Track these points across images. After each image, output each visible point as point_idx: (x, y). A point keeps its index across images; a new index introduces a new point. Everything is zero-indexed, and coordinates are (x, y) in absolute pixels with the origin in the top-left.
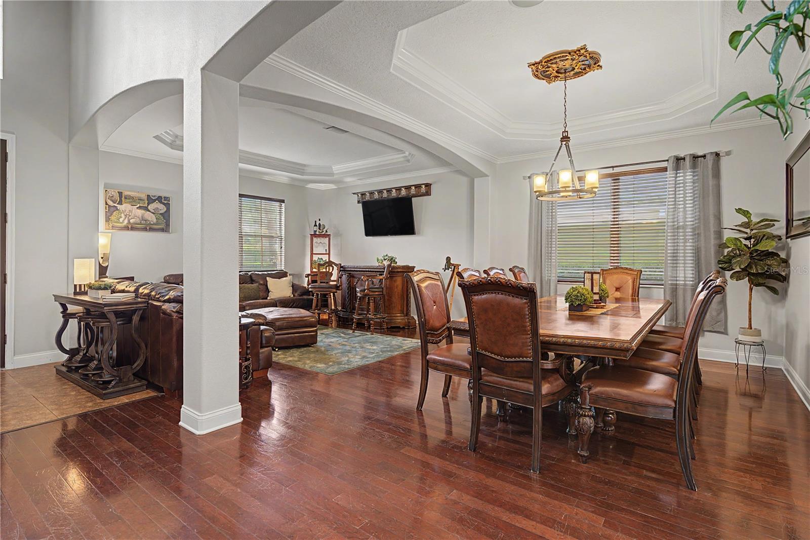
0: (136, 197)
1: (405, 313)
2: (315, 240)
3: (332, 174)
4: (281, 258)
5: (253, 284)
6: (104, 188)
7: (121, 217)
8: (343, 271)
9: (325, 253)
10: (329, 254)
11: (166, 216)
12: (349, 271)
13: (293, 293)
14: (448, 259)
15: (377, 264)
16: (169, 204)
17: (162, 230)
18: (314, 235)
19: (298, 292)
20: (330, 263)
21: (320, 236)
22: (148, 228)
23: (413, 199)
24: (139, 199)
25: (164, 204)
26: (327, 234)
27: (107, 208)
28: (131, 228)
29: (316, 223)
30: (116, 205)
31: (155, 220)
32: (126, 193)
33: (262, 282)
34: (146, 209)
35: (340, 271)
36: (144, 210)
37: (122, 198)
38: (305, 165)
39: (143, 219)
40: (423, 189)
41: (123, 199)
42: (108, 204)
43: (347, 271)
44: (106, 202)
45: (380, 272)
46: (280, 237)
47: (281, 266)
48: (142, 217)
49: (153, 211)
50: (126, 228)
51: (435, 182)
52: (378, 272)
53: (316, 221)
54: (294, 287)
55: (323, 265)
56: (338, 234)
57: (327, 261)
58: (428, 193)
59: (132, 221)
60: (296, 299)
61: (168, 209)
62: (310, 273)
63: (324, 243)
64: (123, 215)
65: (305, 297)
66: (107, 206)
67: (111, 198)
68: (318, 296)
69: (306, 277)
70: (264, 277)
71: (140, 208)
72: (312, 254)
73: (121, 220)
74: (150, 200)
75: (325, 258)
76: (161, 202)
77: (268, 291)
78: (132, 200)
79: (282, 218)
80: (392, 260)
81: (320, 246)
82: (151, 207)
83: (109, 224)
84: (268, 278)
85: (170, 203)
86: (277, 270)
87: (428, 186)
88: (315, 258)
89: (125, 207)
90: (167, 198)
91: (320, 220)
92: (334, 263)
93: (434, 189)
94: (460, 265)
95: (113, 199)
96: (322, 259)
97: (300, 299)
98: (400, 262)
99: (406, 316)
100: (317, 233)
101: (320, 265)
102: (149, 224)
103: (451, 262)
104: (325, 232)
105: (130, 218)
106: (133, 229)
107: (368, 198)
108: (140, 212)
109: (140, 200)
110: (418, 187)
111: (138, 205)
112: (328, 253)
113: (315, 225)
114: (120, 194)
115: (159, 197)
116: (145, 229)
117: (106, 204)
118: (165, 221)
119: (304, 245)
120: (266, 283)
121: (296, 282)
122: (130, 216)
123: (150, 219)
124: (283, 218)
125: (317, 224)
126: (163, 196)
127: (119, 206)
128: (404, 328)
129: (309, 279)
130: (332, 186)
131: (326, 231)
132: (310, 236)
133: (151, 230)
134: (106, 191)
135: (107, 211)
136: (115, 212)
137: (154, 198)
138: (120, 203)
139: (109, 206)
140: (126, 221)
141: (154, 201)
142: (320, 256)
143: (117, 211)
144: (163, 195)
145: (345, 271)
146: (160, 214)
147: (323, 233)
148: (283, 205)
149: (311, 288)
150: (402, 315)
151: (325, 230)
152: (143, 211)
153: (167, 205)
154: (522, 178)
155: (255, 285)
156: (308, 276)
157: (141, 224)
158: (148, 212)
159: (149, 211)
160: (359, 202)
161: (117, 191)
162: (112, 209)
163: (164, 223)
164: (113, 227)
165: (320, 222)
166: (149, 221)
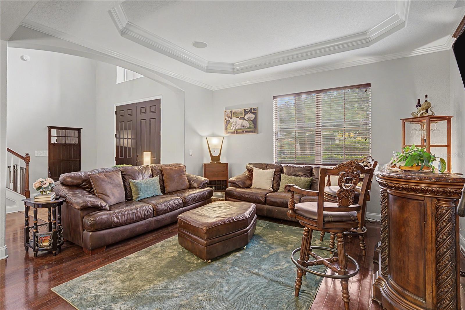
0: (238, 112)
6: (224, 110)
7: (232, 126)
11: (254, 121)
17: (252, 132)
18: (406, 120)
21: (415, 120)
25: (253, 113)
29: (419, 102)
30: (229, 119)
31: (248, 126)
32: (234, 111)
34: (244, 119)
36: (243, 119)
37: (233, 114)
39: (242, 126)
49: (247, 120)
50: (234, 132)
53: (419, 100)
59: (236, 128)
61: (256, 117)
71: (241, 119)
72: (404, 146)
73: (232, 128)
78: (237, 114)
82: (246, 117)
83: (226, 131)
85: (257, 112)
89: (234, 120)
90: (255, 109)
91: (426, 96)
95: (228, 116)
102: (245, 129)
105: (236, 126)
106: (237, 133)
109: (241, 113)
111: (240, 117)
115: (250, 109)
116: (243, 132)
117: (225, 119)
118: (254, 125)
122: (236, 124)
127: (231, 120)
133: (246, 132)
134: (225, 112)
135: (225, 123)
138: (231, 117)
139: (227, 120)
140: (234, 128)
141: (248, 112)
143: (230, 123)
144: (253, 107)
146: (251, 121)
152: (242, 121)
153: (255, 114)
157: (241, 129)
158: (245, 121)
161: (230, 111)
162: (228, 122)
163: (253, 126)
164: (228, 133)
165: (426, 99)
166: (245, 126)
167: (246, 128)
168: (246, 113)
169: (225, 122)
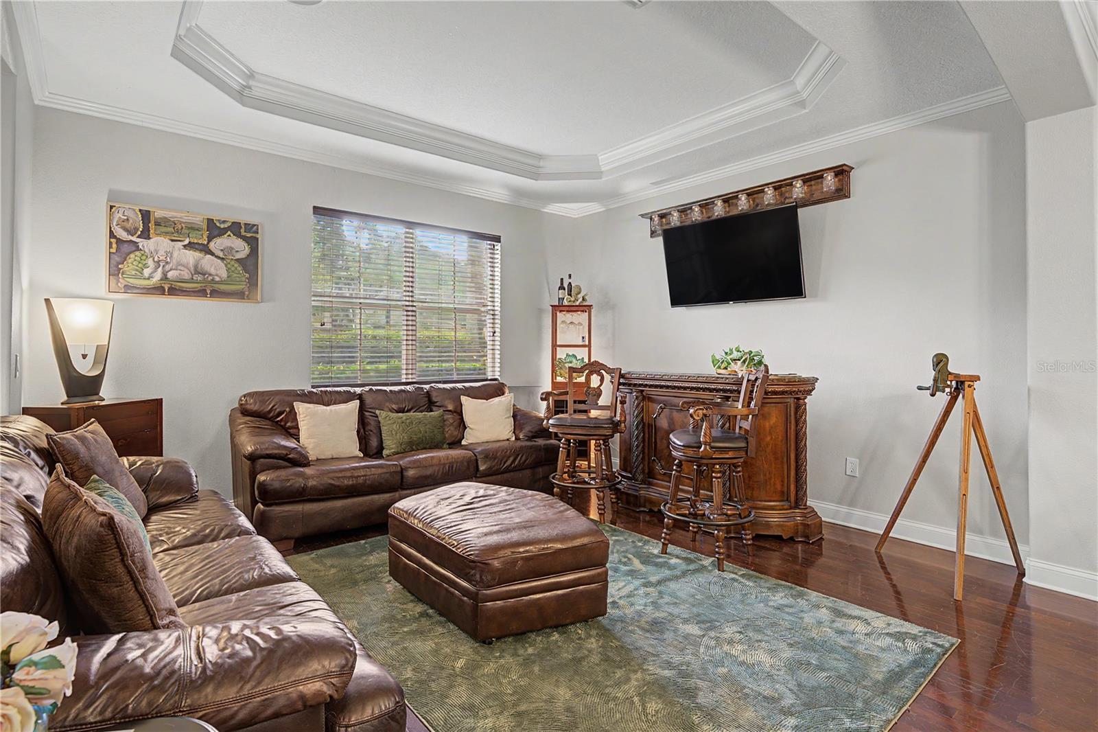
0: (181, 223)
1: (792, 498)
2: (560, 316)
3: (598, 174)
4: (494, 354)
5: (431, 411)
6: (108, 201)
7: (146, 266)
8: (624, 384)
9: (581, 343)
10: (589, 346)
11: (250, 264)
12: (640, 385)
13: (514, 432)
14: (940, 361)
15: (711, 371)
16: (258, 239)
17: (240, 295)
18: (558, 308)
19: (527, 428)
20: (595, 368)
21: (571, 309)
22: (206, 289)
23: (799, 210)
24: (189, 228)
25: (244, 238)
26: (585, 304)
27: (114, 246)
28: (168, 288)
29: (562, 283)
30: (134, 239)
31: (224, 274)
32: (158, 214)
33: (450, 407)
34: (206, 250)
35: (620, 384)
36: (201, 251)
37: (148, 223)
38: (540, 157)
39: (197, 270)
40: (830, 180)
41: (152, 225)
42: (115, 237)
43: (635, 385)
44: (111, 232)
45: (725, 391)
46: (492, 312)
47: (493, 371)
48: (196, 267)
49: (221, 255)
50: (159, 290)
51: (861, 164)
52: (717, 390)
53: (562, 279)
54: (519, 418)
55: (579, 371)
56: (609, 305)
57: (586, 360)
58: (842, 192)
59: (170, 275)
60: (521, 447)
61: (254, 251)
62: (550, 390)
63: (580, 324)
64: (150, 262)
65: (541, 442)
66: (113, 241)
67: (123, 224)
68: (569, 445)
69: (542, 399)
70: (455, 395)
71: (190, 246)
72: (555, 346)
73: (147, 272)
74: (214, 229)
75: (582, 354)
76: (239, 236)
77: (462, 425)
78: (173, 229)
79: (496, 274)
80: (754, 360)
81: (572, 329)
82: (217, 245)
83: (118, 281)
84: (464, 399)
85: (259, 236)
86: (487, 380)
87: (842, 172)
88: (561, 354)
89: (158, 244)
90: (251, 227)
91: (570, 276)
92: (603, 367)
93: (857, 180)
94: (978, 378)
95: (128, 225)
96: (574, 356)
97: (531, 447)
98: (778, 368)
99: (796, 507)
100: (566, 303)
101: (572, 370)
102: (210, 282)
103: (950, 369)
104: (581, 300)
105: (167, 268)
106: (173, 291)
107: (675, 220)
108: (191, 257)
109: (193, 229)
110: (812, 178)
111: (186, 242)
112: (587, 343)
113: (562, 288)
114: (146, 215)
115: (233, 223)
116: (201, 293)
117: (112, 235)
118: (247, 275)
119: (539, 328)
120: (459, 408)
121: (522, 406)
122: (167, 263)
123: (213, 271)
124: (498, 273)
125: (566, 286)
126: (242, 222)
127: (142, 243)
128: (792, 539)
129: (548, 404)
130: (594, 208)
131: (584, 299)
132: (551, 307)
133: (216, 294)
134: (111, 207)
135: (113, 250)
136: (132, 256)
137: (222, 226)
138: (145, 235)
139: (119, 241)
140: (158, 275)
141: (222, 232)
142: (571, 351)
143: (138, 253)
144: (243, 219)
145: (630, 385)
146: (237, 260)
147: (577, 303)
148: (498, 246)
149: (553, 425)
150: (786, 504)
151: (580, 296)
152: (197, 255)
153: (253, 243)
155: (436, 413)
156: (546, 396)
157: (192, 281)
158: (209, 256)
159: (212, 254)
160: (653, 234)
161: (137, 209)
162: (125, 248)
163: (244, 279)
164: (128, 288)
165: (570, 281)
166: (210, 275)
167: (213, 280)
168: (216, 233)
169: (111, 247)
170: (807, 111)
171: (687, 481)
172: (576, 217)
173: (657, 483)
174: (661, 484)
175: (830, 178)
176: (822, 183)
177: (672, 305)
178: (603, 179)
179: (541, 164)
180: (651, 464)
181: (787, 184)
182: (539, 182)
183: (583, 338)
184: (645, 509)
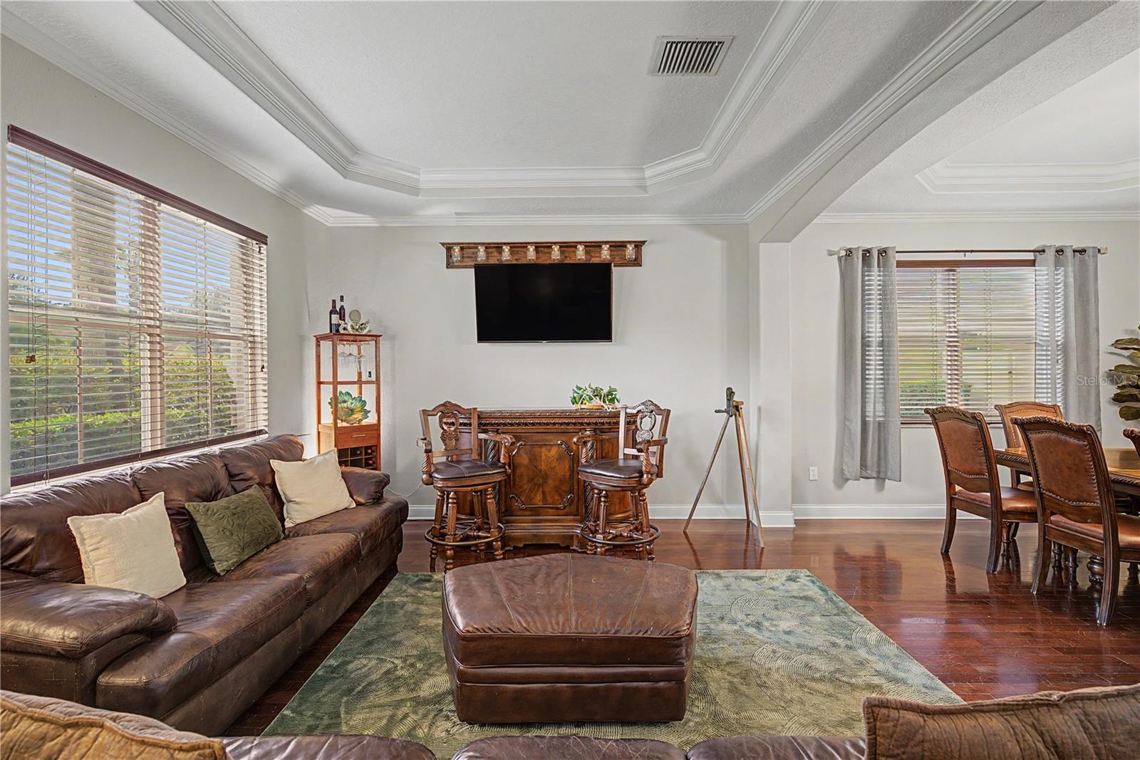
2: (340, 346)
10: (377, 382)
13: (352, 497)
19: (368, 489)
21: (357, 339)
23: (614, 270)
29: (334, 306)
33: (258, 479)
40: (630, 251)
53: (334, 301)
58: (637, 262)
70: (262, 461)
84: (276, 464)
91: (342, 297)
92: (457, 407)
93: (648, 255)
107: (482, 255)
113: (334, 311)
125: (338, 309)
148: (264, 247)
151: (360, 323)
154: (826, 253)
165: (342, 304)
170: (647, 195)
171: (550, 510)
172: (329, 225)
173: (516, 520)
174: (522, 519)
175: (630, 248)
176: (625, 251)
177: (478, 340)
178: (420, 198)
179: (355, 159)
180: (508, 502)
181: (598, 245)
182: (347, 180)
183: (370, 373)
184: (509, 548)
